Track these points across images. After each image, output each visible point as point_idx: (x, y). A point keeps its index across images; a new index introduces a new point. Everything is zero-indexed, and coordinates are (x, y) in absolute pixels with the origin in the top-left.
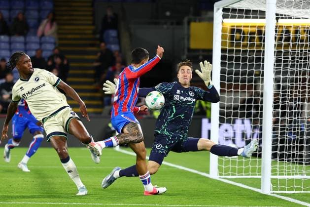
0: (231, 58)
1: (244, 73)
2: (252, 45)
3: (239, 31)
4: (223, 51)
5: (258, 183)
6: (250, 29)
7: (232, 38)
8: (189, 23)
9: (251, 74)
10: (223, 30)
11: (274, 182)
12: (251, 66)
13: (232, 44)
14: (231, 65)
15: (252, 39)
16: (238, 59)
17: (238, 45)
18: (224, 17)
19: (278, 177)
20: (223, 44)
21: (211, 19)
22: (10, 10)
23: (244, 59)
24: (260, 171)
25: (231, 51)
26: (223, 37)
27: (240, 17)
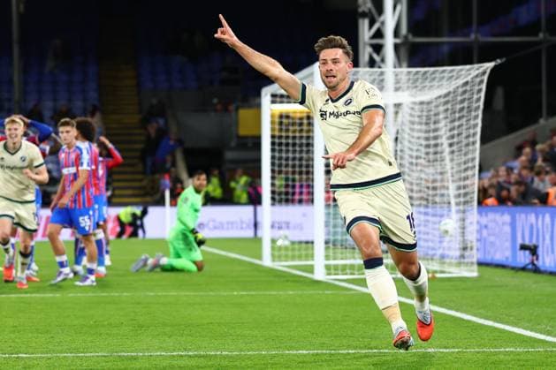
0: (280, 144)
1: (294, 159)
2: (301, 131)
3: (288, 117)
4: (273, 137)
5: (310, 269)
6: (298, 115)
7: (281, 123)
8: (237, 109)
9: (301, 159)
10: (272, 116)
11: (328, 267)
12: (301, 152)
13: (281, 130)
14: (280, 151)
15: (301, 124)
16: (287, 145)
17: (287, 130)
18: (273, 102)
19: (332, 262)
20: (273, 130)
21: (259, 106)
22: (55, 100)
23: (294, 145)
24: (312, 256)
25: (280, 137)
26: (272, 123)
27: (281, 102)
